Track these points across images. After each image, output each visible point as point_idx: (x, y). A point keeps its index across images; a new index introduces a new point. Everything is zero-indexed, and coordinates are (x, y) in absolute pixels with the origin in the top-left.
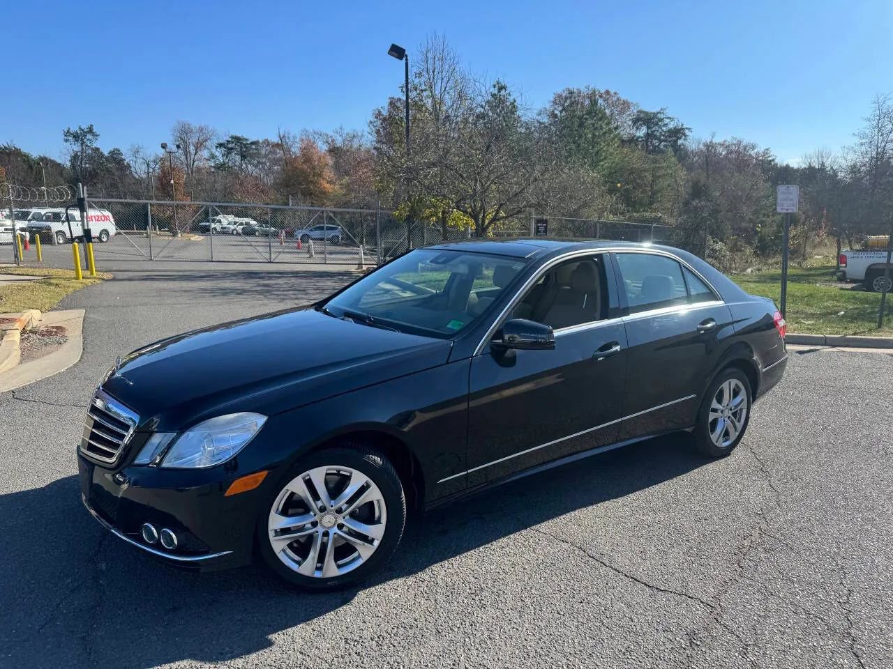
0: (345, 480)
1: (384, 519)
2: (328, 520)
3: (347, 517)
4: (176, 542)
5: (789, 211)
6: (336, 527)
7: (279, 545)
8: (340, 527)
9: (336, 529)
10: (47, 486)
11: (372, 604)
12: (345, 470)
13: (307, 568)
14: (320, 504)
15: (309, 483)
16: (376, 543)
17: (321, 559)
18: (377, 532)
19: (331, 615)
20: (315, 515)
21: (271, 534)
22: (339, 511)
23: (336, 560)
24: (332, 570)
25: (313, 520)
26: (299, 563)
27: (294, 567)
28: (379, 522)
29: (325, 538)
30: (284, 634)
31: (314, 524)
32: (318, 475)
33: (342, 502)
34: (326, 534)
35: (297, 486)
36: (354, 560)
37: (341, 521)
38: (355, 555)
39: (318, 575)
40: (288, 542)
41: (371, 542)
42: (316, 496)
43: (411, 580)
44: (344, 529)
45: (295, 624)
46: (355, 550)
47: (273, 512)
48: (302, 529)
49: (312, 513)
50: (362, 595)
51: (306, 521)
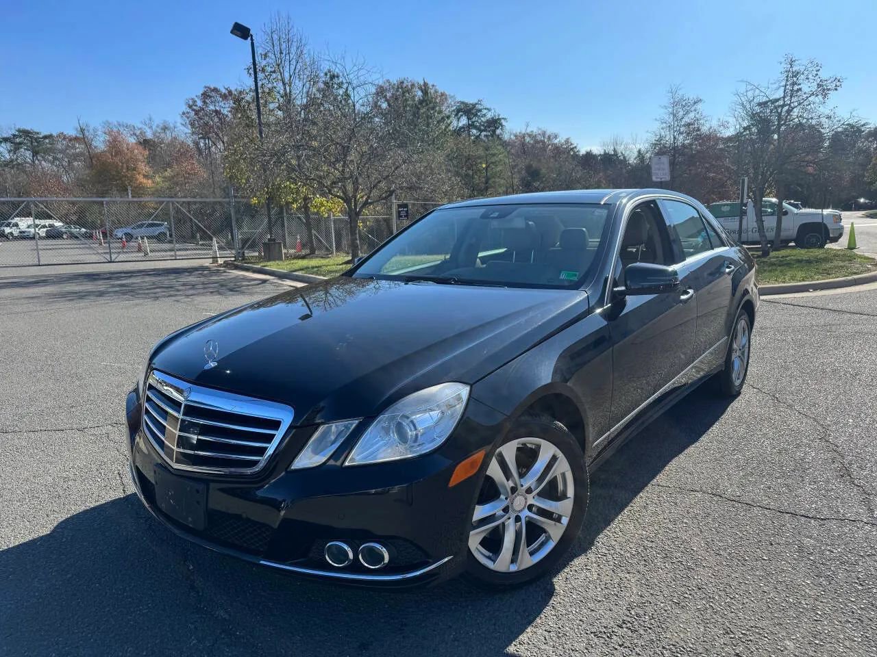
2: (519, 502)
6: (526, 510)
8: (530, 507)
9: (526, 513)
14: (511, 484)
16: (565, 520)
20: (506, 499)
22: (529, 491)
34: (518, 519)
37: (531, 501)
39: (513, 568)
41: (558, 519)
50: (559, 582)
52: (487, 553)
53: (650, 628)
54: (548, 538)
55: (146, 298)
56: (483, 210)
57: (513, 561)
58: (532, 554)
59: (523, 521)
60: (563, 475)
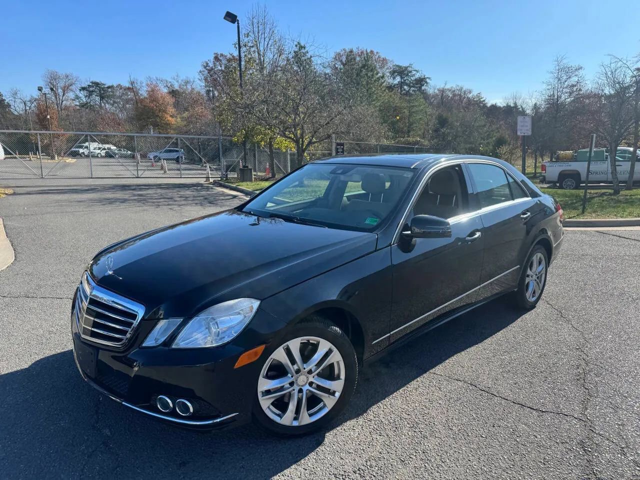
0: (315, 347)
1: (343, 376)
2: (302, 379)
3: (316, 377)
4: (191, 410)
5: (526, 134)
6: (308, 385)
7: (265, 403)
8: (311, 384)
9: (307, 387)
10: (30, 367)
11: (341, 443)
12: (313, 339)
13: (287, 419)
14: (296, 367)
15: (288, 352)
16: (338, 395)
17: (298, 411)
18: (338, 386)
19: (312, 455)
20: (292, 377)
21: (260, 395)
22: (310, 372)
23: (308, 411)
24: (306, 419)
25: (290, 381)
26: (280, 416)
27: (277, 419)
28: (338, 378)
29: (300, 394)
30: (283, 475)
31: (292, 384)
32: (295, 345)
33: (312, 365)
34: (300, 391)
35: (279, 355)
36: (320, 409)
37: (311, 379)
38: (321, 405)
39: (295, 424)
40: (272, 400)
41: (333, 394)
42: (293, 362)
43: (361, 420)
44: (314, 386)
45: (288, 467)
46: (322, 401)
47: (261, 377)
48: (282, 389)
49: (289, 375)
50: (329, 437)
51: (284, 382)
52: (278, 412)
53: (374, 476)
54: (325, 406)
55: (152, 206)
56: (334, 167)
57: (296, 419)
58: (310, 415)
59: (304, 393)
60: (338, 362)
